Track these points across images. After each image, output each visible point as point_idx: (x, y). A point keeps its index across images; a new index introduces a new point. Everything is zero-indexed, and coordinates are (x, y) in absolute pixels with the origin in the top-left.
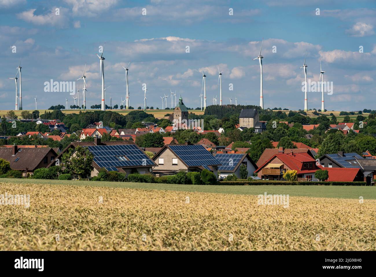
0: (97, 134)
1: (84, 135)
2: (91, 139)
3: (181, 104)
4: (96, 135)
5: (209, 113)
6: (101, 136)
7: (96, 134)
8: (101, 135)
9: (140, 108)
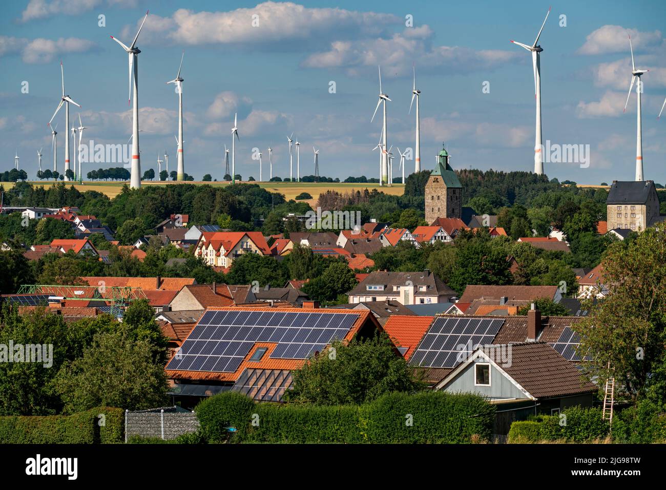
0: (247, 245)
1: (211, 247)
2: (259, 260)
3: (445, 167)
4: (244, 249)
5: (416, 190)
6: (256, 251)
7: (245, 247)
8: (257, 249)
9: (208, 178)
